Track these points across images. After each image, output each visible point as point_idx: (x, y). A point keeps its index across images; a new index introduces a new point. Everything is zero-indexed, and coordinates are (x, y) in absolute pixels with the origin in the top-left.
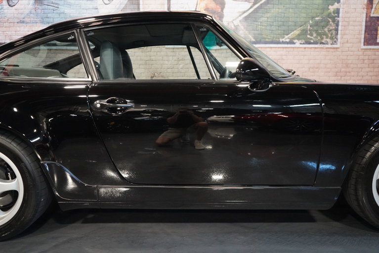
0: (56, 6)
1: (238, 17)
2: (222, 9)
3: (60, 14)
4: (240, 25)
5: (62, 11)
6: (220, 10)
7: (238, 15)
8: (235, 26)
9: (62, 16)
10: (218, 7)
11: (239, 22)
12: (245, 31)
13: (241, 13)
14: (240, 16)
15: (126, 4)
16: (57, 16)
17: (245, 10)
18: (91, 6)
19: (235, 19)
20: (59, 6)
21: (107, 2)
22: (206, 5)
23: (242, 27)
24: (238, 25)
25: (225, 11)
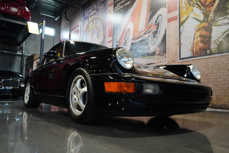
0: (136, 50)
1: (222, 36)
2: (210, 34)
3: (137, 53)
4: (223, 40)
5: (138, 52)
6: (209, 34)
7: (222, 34)
8: (219, 42)
9: (138, 54)
10: (208, 33)
11: (222, 38)
12: (227, 43)
13: (223, 33)
14: (223, 35)
15: (161, 43)
16: (136, 54)
17: (227, 30)
18: (147, 48)
19: (220, 38)
20: (137, 50)
21: (153, 44)
22: (200, 33)
23: (225, 42)
24: (222, 41)
25: (213, 34)
